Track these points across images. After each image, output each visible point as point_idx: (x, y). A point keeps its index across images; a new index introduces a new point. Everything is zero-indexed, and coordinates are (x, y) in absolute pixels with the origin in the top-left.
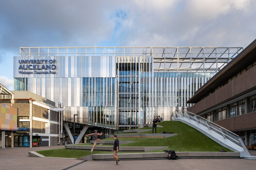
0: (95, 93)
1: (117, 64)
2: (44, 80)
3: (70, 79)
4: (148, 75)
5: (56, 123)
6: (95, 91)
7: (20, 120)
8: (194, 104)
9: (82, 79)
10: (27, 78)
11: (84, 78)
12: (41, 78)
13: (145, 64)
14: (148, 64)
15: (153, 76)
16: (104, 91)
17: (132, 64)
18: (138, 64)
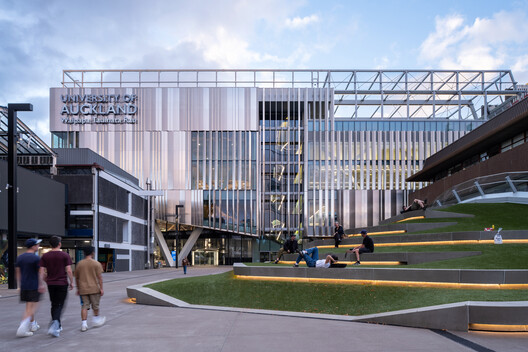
0: (216, 162)
1: (260, 103)
2: (112, 136)
3: (165, 135)
4: (325, 127)
5: (141, 221)
6: (217, 158)
7: (73, 213)
8: (426, 184)
9: (189, 134)
10: (77, 132)
11: (194, 132)
12: (106, 132)
13: (317, 103)
14: (323, 103)
15: (334, 129)
16: (235, 158)
17: (291, 103)
18: (302, 103)
